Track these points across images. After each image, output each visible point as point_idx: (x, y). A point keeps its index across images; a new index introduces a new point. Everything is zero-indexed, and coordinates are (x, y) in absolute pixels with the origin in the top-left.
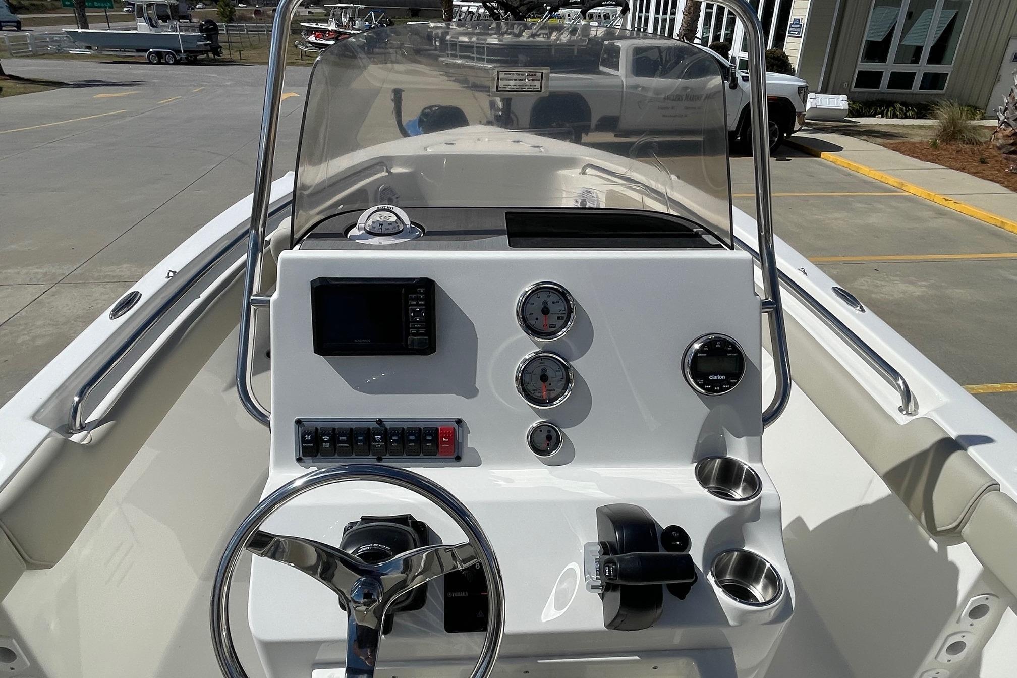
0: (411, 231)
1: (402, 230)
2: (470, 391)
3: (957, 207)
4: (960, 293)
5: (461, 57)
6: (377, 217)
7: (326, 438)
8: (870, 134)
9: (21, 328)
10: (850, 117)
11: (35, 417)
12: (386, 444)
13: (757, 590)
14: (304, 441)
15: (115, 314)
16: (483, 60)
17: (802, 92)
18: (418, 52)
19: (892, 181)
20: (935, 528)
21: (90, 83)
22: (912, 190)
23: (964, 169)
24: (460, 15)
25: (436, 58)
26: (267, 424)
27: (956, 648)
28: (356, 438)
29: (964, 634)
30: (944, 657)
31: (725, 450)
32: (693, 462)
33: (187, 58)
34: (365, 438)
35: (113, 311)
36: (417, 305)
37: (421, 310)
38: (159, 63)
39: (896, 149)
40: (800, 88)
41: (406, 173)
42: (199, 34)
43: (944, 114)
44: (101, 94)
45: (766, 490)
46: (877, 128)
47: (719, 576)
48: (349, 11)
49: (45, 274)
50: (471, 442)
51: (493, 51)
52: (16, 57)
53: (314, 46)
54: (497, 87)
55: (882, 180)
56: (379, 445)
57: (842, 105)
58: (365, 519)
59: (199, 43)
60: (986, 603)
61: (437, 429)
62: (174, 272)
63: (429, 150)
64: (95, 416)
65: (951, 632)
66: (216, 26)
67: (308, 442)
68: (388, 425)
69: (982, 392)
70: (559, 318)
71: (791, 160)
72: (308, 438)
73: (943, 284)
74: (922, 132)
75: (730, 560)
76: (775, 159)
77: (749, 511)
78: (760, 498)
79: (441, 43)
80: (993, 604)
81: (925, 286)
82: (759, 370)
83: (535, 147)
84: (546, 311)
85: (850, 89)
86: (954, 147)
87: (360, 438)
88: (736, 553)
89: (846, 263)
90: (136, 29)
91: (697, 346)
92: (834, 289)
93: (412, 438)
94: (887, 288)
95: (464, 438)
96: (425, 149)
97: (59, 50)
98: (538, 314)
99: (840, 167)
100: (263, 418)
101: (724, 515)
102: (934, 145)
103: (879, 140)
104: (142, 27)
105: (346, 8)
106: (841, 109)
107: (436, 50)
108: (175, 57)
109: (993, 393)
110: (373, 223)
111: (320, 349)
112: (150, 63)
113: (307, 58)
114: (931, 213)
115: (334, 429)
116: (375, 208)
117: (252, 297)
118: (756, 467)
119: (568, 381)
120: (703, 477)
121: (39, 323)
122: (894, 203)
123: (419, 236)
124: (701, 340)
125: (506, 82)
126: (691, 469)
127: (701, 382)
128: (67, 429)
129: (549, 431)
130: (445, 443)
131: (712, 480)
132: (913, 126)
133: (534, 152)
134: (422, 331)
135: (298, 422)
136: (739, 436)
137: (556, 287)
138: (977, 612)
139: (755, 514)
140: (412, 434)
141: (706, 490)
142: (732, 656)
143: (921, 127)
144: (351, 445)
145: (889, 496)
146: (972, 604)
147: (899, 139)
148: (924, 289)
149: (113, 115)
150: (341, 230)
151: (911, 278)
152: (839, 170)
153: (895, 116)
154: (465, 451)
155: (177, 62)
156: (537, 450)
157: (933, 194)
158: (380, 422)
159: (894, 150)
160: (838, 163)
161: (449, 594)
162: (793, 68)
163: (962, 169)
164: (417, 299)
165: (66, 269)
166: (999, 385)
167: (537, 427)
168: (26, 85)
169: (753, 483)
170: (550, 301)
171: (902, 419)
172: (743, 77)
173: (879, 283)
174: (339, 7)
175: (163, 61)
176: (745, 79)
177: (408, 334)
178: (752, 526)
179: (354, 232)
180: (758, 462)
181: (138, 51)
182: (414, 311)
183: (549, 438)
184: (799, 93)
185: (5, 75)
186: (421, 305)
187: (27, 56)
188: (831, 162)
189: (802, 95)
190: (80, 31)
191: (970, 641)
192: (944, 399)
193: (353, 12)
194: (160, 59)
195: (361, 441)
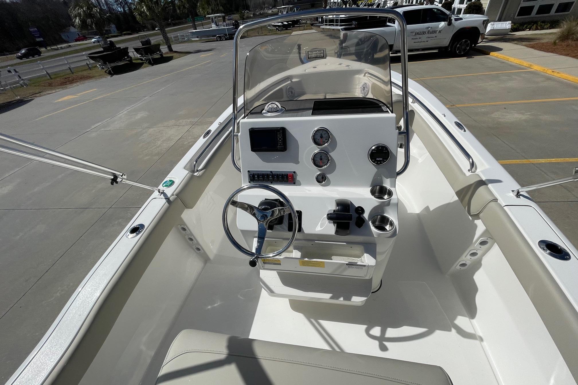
0: (282, 110)
1: (278, 110)
2: (297, 162)
3: (558, 75)
4: (547, 118)
5: (329, 25)
6: (270, 106)
7: (256, 176)
8: (521, 40)
9: (185, 139)
10: (512, 32)
11: (185, 168)
12: (273, 178)
13: (388, 227)
14: (250, 177)
15: (204, 137)
16: (338, 25)
17: (485, 23)
18: (312, 25)
19: (525, 64)
20: (470, 214)
21: (198, 51)
22: (536, 68)
23: (568, 55)
24: (330, 4)
25: (319, 26)
26: (240, 171)
27: (474, 254)
28: (264, 176)
29: (477, 250)
30: (469, 257)
31: (382, 183)
32: (370, 187)
33: (229, 37)
34: (262, 176)
35: (204, 136)
36: (280, 136)
37: (281, 137)
38: (220, 40)
39: (532, 47)
40: (484, 21)
41: (297, 81)
42: (233, 27)
43: (565, 26)
44: (202, 55)
45: (394, 197)
46: (525, 37)
47: (373, 223)
48: (286, 9)
49: (190, 122)
50: (298, 178)
51: (342, 21)
52: (176, 44)
53: (273, 26)
54: (308, 57)
55: (521, 64)
56: (271, 178)
57: (508, 27)
58: (266, 199)
59: (233, 31)
60: (487, 240)
61: (288, 174)
62: (221, 123)
63: (306, 71)
64: (200, 168)
65: (471, 249)
66: (238, 23)
67: (251, 177)
68: (273, 173)
69: (544, 162)
70: (326, 139)
71: (474, 57)
72: (251, 176)
73: (539, 113)
74: (551, 37)
75: (377, 218)
76: (466, 58)
77: (387, 203)
78: (391, 199)
79: (321, 20)
80: (489, 241)
81: (529, 115)
82: (396, 156)
83: (347, 66)
84: (321, 137)
85: (514, 17)
86: (566, 43)
87: (266, 176)
88: (379, 216)
89: (490, 105)
90: (211, 28)
91: (373, 148)
92: (455, 122)
93: (280, 177)
94: (508, 116)
95: (296, 177)
96: (305, 71)
97: (188, 39)
98: (319, 138)
99: (500, 59)
100: (239, 170)
101: (377, 204)
102: (555, 43)
103: (524, 43)
104: (214, 27)
105: (285, 8)
106: (507, 29)
107: (319, 23)
108: (225, 38)
109: (549, 163)
110: (269, 108)
111: (253, 149)
112: (217, 41)
113: (271, 32)
114: (543, 79)
115: (258, 174)
116: (270, 103)
117: (234, 134)
118: (392, 189)
119: (328, 160)
120: (373, 192)
121: (190, 138)
122: (523, 75)
123: (284, 112)
124: (376, 146)
125: (311, 55)
126: (370, 189)
127: (373, 160)
128: (193, 172)
129: (323, 176)
130: (290, 178)
131: (376, 193)
132: (546, 34)
133: (346, 68)
134: (282, 144)
135: (248, 171)
136: (387, 178)
137: (325, 129)
138: (483, 243)
139: (388, 204)
140: (280, 176)
141: (373, 196)
142: (376, 247)
143: (550, 34)
144: (263, 178)
145: (457, 200)
146: (480, 241)
147: (535, 42)
148: (528, 116)
149: (207, 63)
150: (260, 111)
151: (522, 111)
152: (498, 61)
153: (537, 29)
154: (297, 181)
155: (226, 39)
156: (319, 181)
157: (547, 69)
158: (271, 172)
159: (531, 48)
160: (499, 57)
161: (289, 221)
162: (485, 10)
163: (567, 55)
164: (280, 134)
165: (196, 120)
166: (554, 159)
167: (319, 174)
168: (180, 54)
169: (390, 194)
170: (323, 133)
171: (468, 174)
172: (455, 19)
173: (504, 114)
174: (283, 8)
175: (221, 39)
176: (456, 20)
177: (278, 145)
178: (387, 208)
179: (264, 111)
180: (393, 187)
181: (213, 36)
182: (279, 138)
183: (323, 178)
184: (483, 24)
185: (173, 51)
186: (281, 136)
187: (179, 43)
188: (495, 57)
189: (485, 25)
190: (194, 31)
191: (480, 253)
192: (487, 166)
193: (288, 9)
194: (220, 39)
195: (266, 177)
